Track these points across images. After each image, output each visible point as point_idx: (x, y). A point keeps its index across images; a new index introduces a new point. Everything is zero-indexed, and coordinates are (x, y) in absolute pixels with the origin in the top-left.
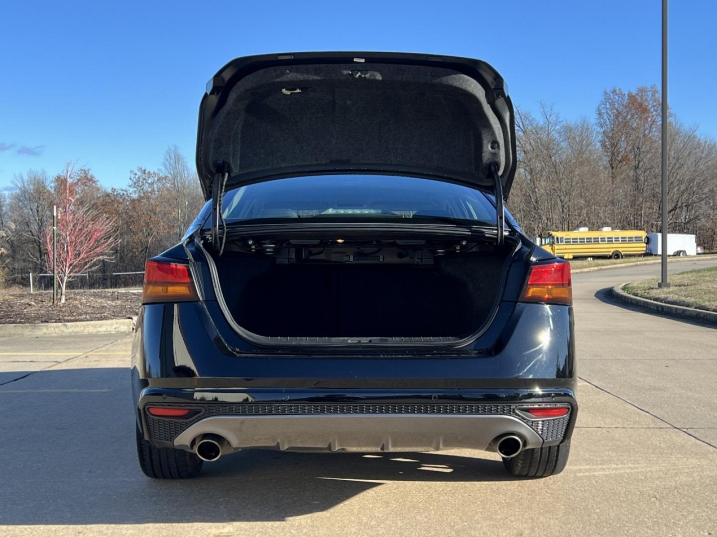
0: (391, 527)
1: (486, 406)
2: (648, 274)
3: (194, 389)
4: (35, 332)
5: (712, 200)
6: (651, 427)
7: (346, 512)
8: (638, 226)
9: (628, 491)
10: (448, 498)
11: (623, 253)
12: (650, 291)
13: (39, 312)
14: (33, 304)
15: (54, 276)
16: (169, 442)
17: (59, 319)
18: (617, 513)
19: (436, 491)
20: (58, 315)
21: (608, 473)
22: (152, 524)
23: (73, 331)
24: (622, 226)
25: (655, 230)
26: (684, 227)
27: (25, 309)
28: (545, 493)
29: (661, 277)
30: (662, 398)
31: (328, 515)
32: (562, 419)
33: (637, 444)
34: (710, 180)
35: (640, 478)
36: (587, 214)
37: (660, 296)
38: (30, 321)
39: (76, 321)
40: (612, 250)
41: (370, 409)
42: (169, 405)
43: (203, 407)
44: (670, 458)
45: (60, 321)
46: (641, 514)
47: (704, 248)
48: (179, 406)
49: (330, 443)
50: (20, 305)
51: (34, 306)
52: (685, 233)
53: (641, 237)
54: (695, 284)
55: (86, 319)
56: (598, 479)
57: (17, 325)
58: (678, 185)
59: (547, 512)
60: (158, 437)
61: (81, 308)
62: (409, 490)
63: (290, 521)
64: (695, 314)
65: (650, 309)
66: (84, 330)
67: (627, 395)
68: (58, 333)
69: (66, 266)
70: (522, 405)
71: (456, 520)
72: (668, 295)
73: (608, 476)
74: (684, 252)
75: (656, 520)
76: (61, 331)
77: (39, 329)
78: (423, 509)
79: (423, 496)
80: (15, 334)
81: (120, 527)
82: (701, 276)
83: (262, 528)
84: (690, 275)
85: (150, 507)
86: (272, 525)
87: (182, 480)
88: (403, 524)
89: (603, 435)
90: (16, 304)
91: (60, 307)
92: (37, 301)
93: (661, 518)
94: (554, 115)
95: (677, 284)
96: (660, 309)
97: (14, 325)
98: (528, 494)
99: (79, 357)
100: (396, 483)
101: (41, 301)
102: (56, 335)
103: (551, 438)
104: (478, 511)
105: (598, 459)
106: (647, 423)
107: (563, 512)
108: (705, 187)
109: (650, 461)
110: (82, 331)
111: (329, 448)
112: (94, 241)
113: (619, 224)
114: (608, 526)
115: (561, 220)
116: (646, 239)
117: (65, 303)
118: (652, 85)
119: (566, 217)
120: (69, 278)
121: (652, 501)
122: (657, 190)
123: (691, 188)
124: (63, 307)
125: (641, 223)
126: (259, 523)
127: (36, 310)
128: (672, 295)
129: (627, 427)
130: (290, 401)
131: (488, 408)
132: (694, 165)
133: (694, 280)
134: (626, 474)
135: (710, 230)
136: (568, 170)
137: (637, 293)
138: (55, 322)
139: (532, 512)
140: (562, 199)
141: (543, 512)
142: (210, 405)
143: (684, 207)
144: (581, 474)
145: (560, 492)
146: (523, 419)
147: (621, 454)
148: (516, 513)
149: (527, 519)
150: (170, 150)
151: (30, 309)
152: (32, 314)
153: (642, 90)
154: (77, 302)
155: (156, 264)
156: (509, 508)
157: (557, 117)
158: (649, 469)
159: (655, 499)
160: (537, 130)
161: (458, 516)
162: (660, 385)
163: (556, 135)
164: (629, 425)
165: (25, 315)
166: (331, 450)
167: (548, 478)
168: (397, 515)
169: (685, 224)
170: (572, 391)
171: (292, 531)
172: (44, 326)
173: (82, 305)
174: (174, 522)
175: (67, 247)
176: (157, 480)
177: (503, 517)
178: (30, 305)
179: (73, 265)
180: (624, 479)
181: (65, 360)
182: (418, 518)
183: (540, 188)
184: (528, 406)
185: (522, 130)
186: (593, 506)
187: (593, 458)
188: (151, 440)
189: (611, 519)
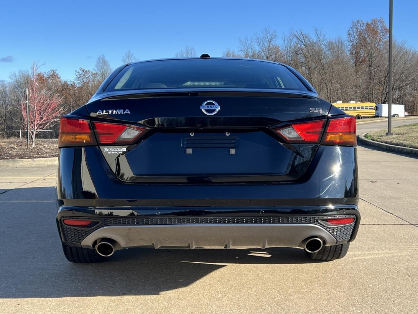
0: (231, 299)
1: (298, 218)
2: (378, 128)
3: (94, 207)
4: (15, 165)
5: (413, 85)
6: (396, 224)
7: (201, 287)
8: (370, 100)
9: (389, 271)
10: (269, 276)
11: (362, 116)
12: (381, 137)
13: (18, 152)
14: (16, 147)
15: (27, 131)
16: (78, 243)
17: (30, 157)
18: (385, 287)
19: (261, 271)
20: (29, 154)
21: (374, 257)
22: (69, 298)
23: (38, 164)
24: (361, 100)
25: (380, 102)
26: (397, 101)
27: (11, 150)
28: (334, 272)
29: (387, 129)
30: (399, 204)
31: (189, 290)
32: (350, 226)
33: (389, 236)
34: (412, 73)
35: (395, 261)
36: (341, 93)
37: (388, 140)
38: (12, 158)
39: (40, 157)
40: (356, 114)
41: (217, 221)
42: (77, 218)
43: (100, 219)
44: (412, 246)
45: (31, 158)
46: (400, 288)
47: (409, 113)
48: (84, 219)
49: (189, 244)
50: (8, 148)
51: (16, 149)
52: (398, 104)
53: (373, 107)
54: (408, 133)
55: (46, 157)
56: (368, 262)
57: (5, 160)
58: (394, 76)
59: (337, 286)
60: (70, 240)
61: (44, 150)
62: (243, 271)
63: (163, 294)
64: (410, 151)
65: (382, 148)
66: (45, 163)
67: (377, 202)
68: (29, 165)
69: (35, 125)
70: (323, 217)
71: (276, 294)
72: (393, 140)
73: (374, 259)
74: (398, 115)
75: (411, 292)
76: (31, 163)
77: (18, 163)
78: (253, 285)
79: (253, 275)
80: (3, 166)
81: (47, 300)
82: (411, 128)
83: (144, 300)
84: (403, 128)
85: (69, 284)
86: (151, 298)
87: (93, 264)
88: (240, 297)
89: (366, 230)
90: (5, 148)
91: (31, 150)
92: (18, 146)
93: (415, 291)
94: (323, 35)
95: (397, 133)
96: (388, 148)
97: (3, 160)
98: (323, 273)
99: (39, 180)
100: (234, 265)
101: (21, 146)
102: (28, 166)
103: (342, 239)
104: (290, 286)
105: (366, 247)
106: (393, 221)
107: (348, 287)
108: (410, 77)
109: (399, 248)
110: (43, 164)
111: (189, 246)
112: (51, 110)
113: (360, 99)
114: (380, 297)
115: (326, 97)
116: (376, 107)
117: (34, 147)
118: (380, 18)
119: (329, 95)
120: (37, 132)
121: (406, 278)
122: (382, 79)
123: (401, 78)
124: (33, 149)
125: (372, 98)
126: (141, 296)
127: (17, 151)
128: (395, 140)
129: (380, 224)
130: (160, 215)
131: (299, 219)
132: (403, 64)
133: (406, 131)
134: (385, 258)
135: (412, 102)
136: (330, 68)
137: (374, 139)
138: (28, 158)
139: (327, 287)
140: (327, 85)
141: (334, 287)
142: (105, 218)
143: (397, 89)
144: (356, 258)
145: (344, 271)
146: (323, 226)
147: (380, 243)
148: (316, 288)
149: (324, 292)
150: (100, 57)
151: (14, 151)
152: (14, 154)
153: (374, 21)
154: (42, 146)
155: (66, 120)
156: (311, 284)
157: (324, 36)
158: (400, 254)
159: (408, 276)
160: (312, 44)
161: (277, 290)
162: (396, 195)
163: (324, 47)
164: (382, 222)
165: (10, 154)
166: (190, 248)
167: (334, 261)
168: (235, 290)
169: (398, 98)
170: (356, 207)
171: (164, 303)
172: (21, 161)
173: (44, 148)
174: (84, 296)
175: (35, 113)
176: (76, 264)
177: (307, 291)
178: (14, 148)
179: (39, 124)
180: (385, 261)
181: (31, 181)
182: (250, 292)
183: (314, 78)
184: (327, 217)
185: (304, 44)
186: (367, 282)
187: (362, 246)
188: (66, 242)
189: (381, 292)
